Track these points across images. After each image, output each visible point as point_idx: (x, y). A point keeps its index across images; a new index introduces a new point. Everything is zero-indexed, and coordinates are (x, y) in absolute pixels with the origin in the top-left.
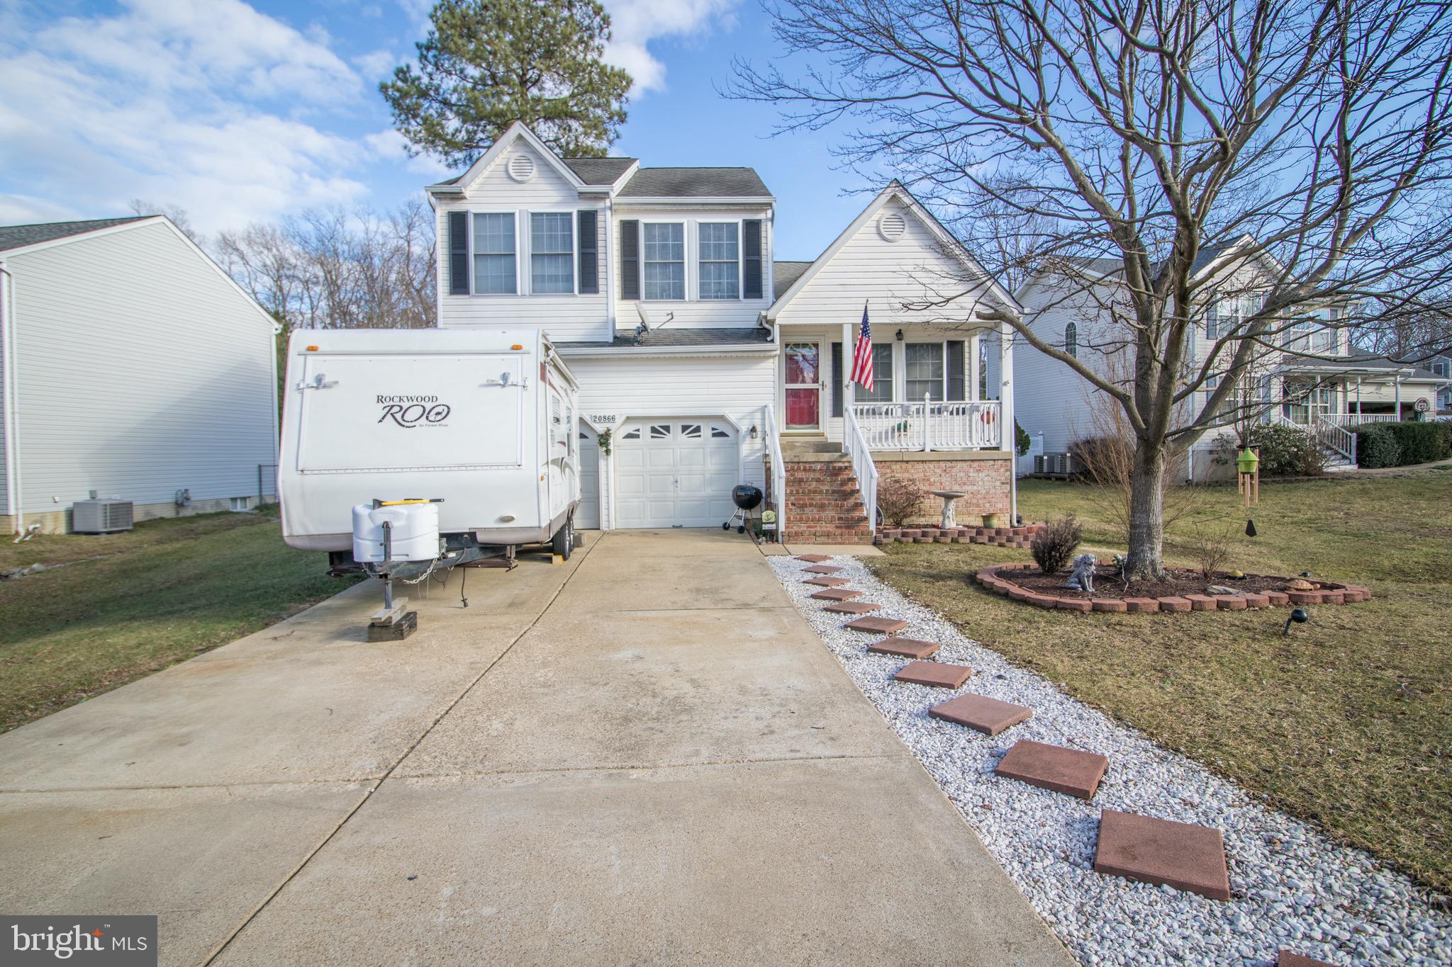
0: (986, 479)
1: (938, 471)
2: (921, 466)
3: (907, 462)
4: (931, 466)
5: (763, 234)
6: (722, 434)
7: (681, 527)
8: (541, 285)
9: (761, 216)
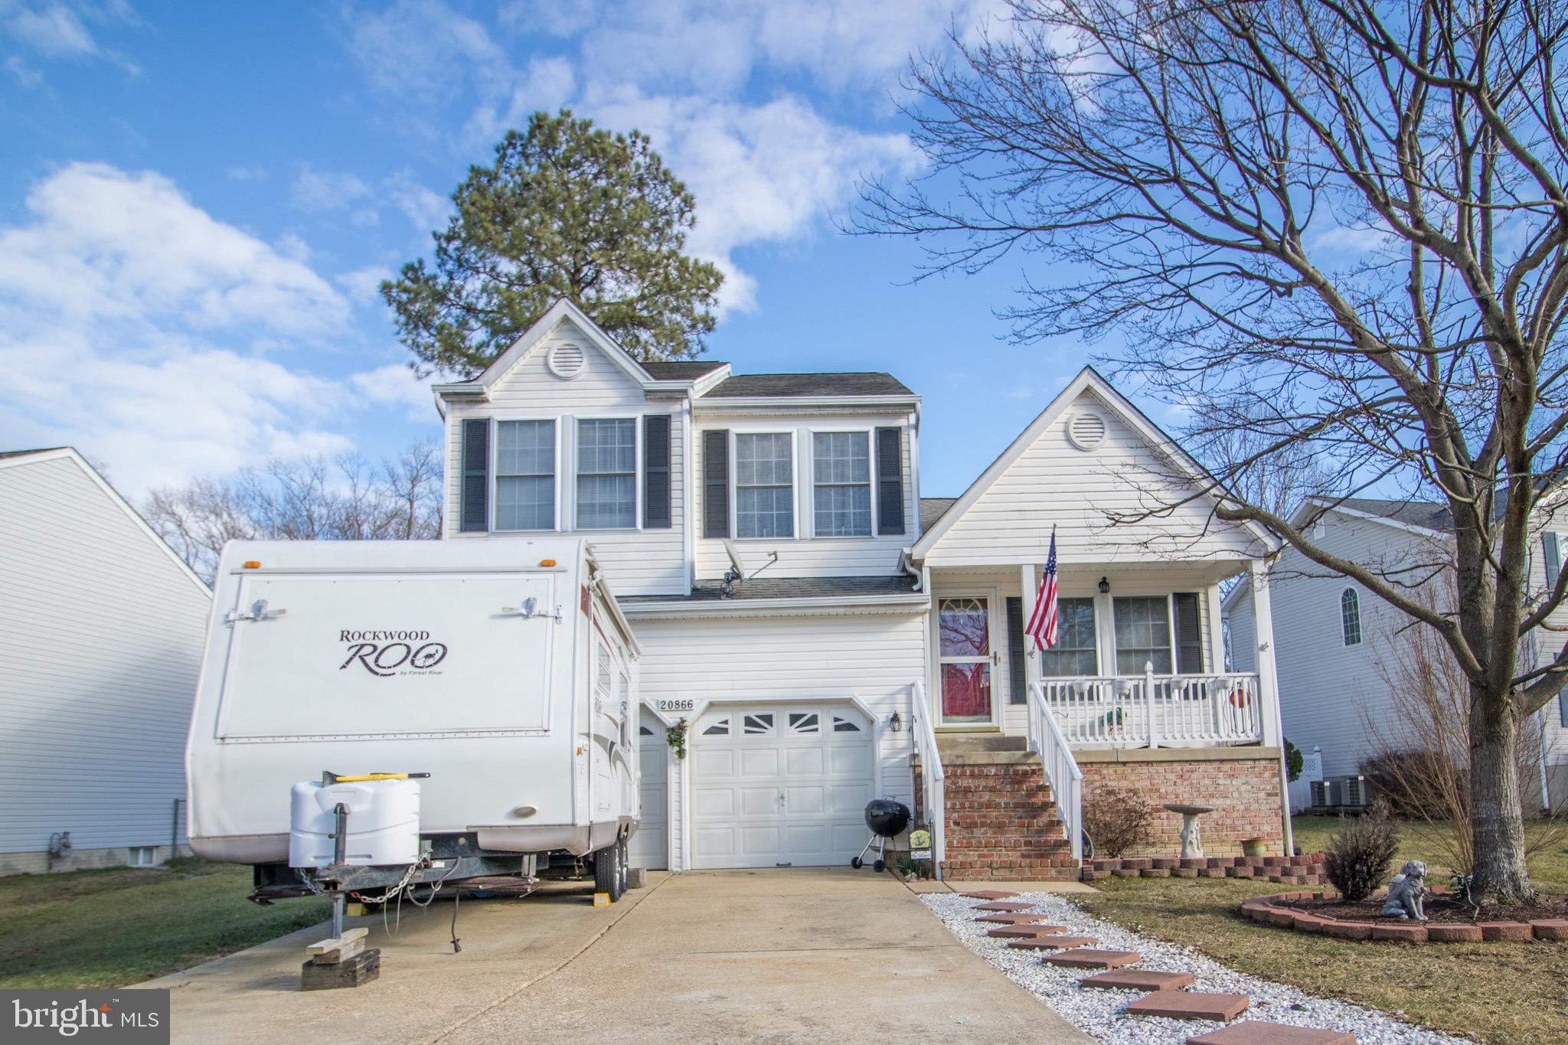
0: (1243, 788)
1: (1172, 777)
2: (1145, 769)
3: (1124, 763)
4: (1161, 769)
5: (904, 446)
6: (850, 727)
7: (789, 865)
8: (589, 516)
9: (901, 422)
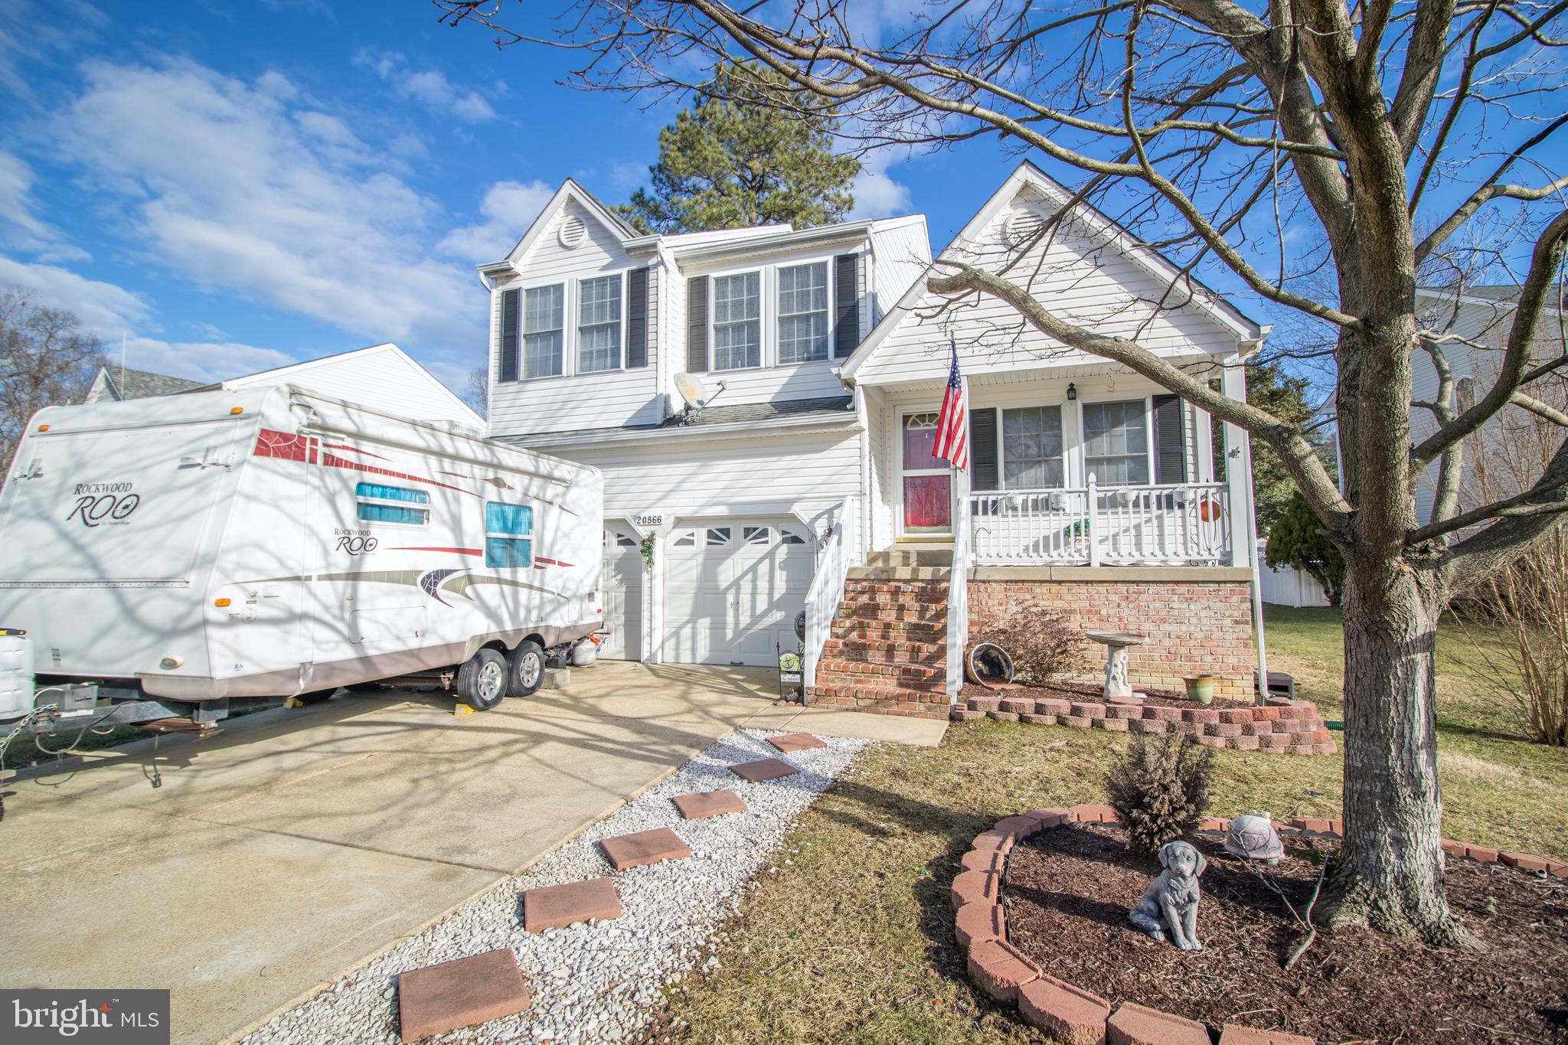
0: (1203, 614)
1: (1116, 598)
2: (1084, 588)
4: (1103, 589)
5: (861, 271)
6: (796, 540)
7: (740, 664)
8: (590, 363)
9: (859, 249)
